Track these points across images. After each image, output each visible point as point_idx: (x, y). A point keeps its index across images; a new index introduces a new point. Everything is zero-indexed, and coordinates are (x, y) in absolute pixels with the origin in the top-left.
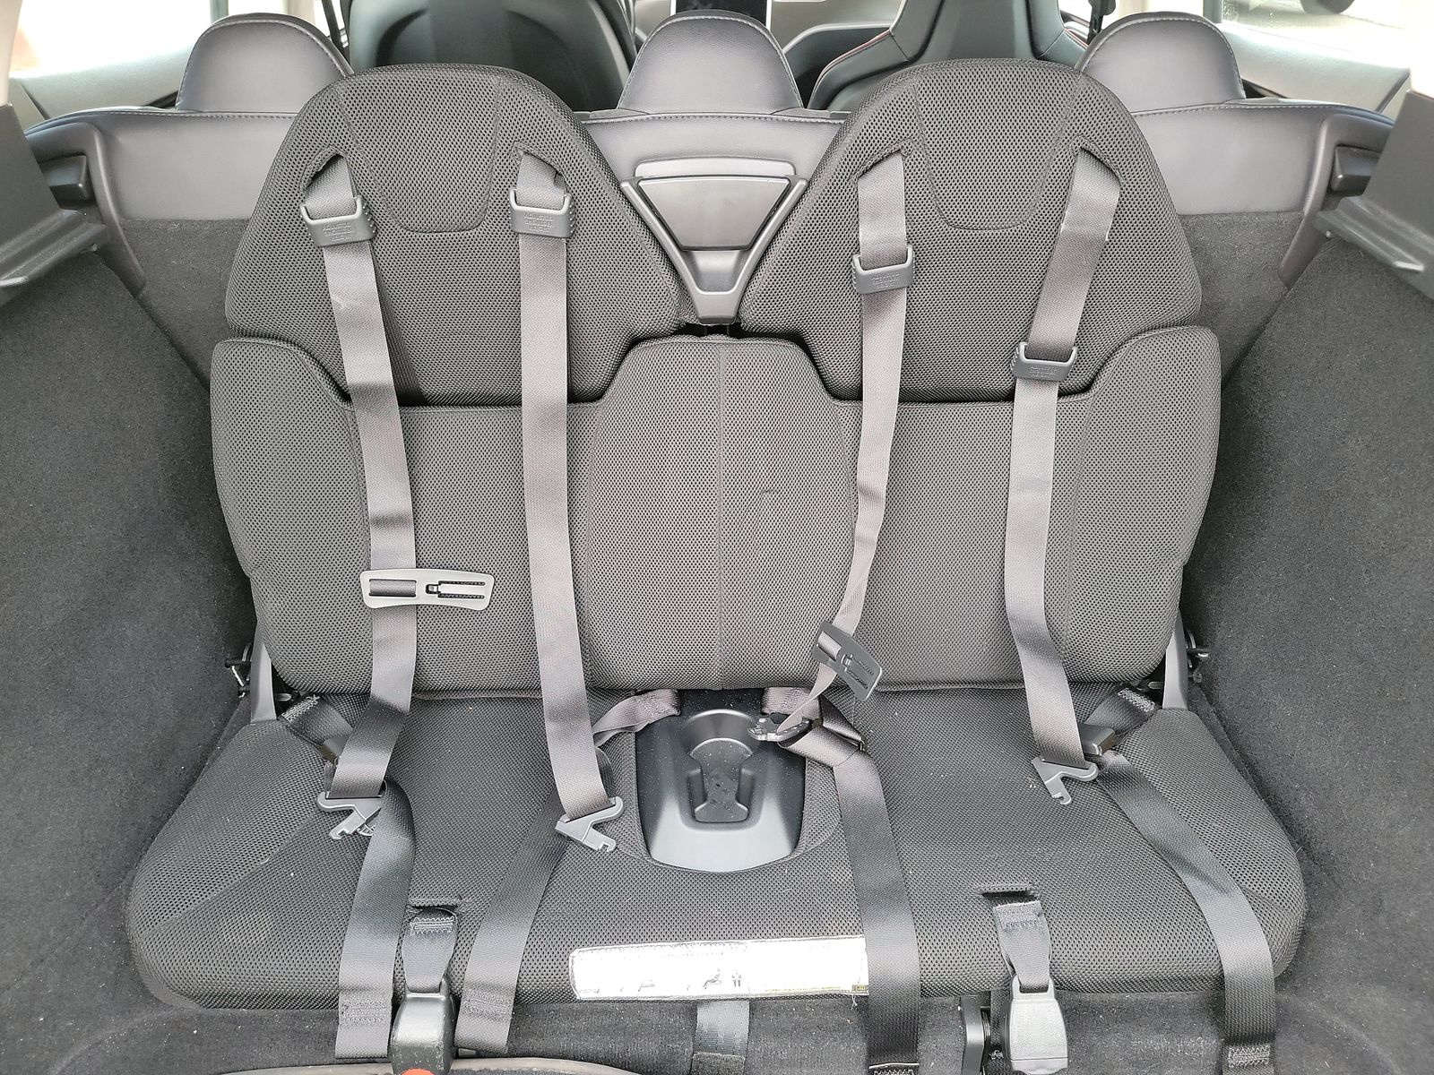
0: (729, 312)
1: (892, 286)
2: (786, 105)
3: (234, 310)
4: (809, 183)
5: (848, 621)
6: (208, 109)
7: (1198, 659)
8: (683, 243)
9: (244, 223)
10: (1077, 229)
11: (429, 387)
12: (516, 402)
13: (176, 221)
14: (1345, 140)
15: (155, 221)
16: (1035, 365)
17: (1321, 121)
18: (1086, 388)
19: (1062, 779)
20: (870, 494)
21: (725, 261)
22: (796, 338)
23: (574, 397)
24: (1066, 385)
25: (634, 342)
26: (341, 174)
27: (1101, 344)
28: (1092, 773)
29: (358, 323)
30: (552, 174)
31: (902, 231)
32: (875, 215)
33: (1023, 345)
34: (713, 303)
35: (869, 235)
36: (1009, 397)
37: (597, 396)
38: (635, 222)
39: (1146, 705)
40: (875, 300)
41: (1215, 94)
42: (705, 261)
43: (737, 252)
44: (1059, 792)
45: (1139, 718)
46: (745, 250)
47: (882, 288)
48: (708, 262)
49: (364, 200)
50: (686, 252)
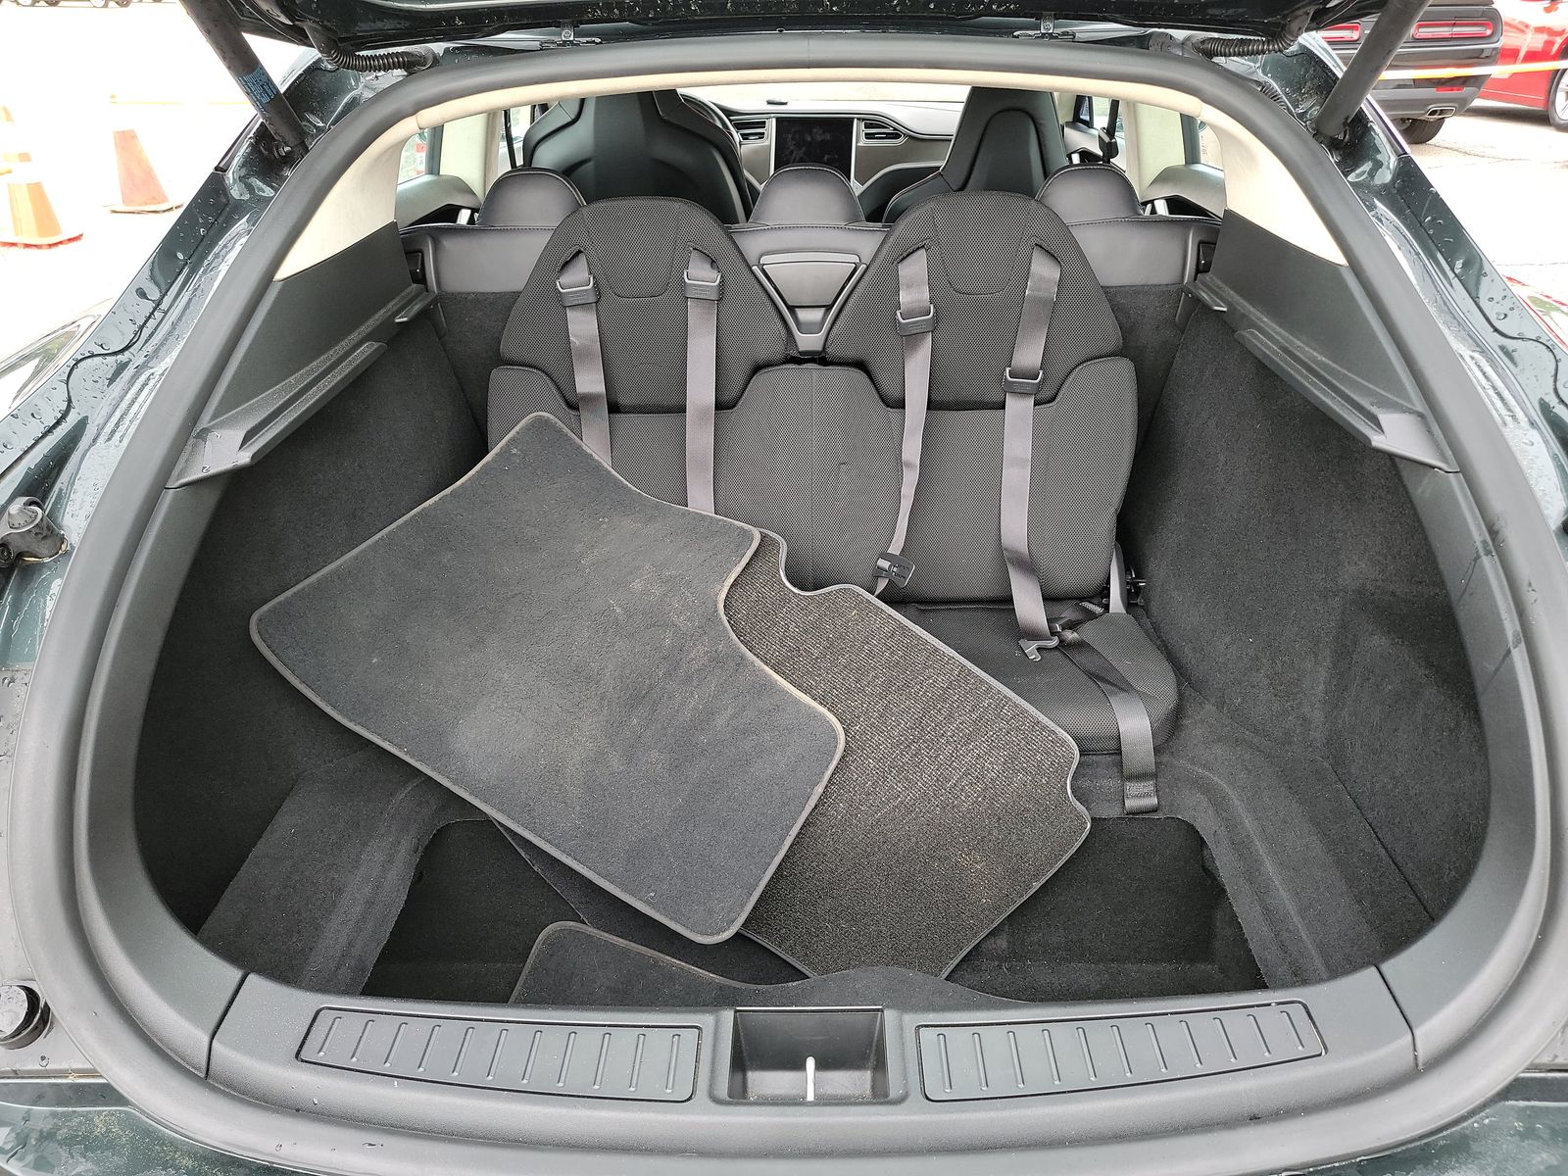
0: (819, 347)
1: (922, 331)
2: (854, 219)
3: (508, 348)
4: (868, 268)
5: (895, 549)
6: (498, 225)
7: (1140, 587)
8: (790, 304)
9: (516, 295)
10: (1036, 293)
11: (624, 400)
12: (682, 410)
13: (473, 293)
14: (1206, 240)
15: (460, 293)
16: (1016, 382)
17: (1189, 228)
18: (1053, 399)
19: (1037, 649)
20: (909, 465)
21: (817, 314)
22: (861, 365)
23: (720, 406)
24: (1039, 397)
25: (757, 369)
26: (582, 261)
27: (1059, 369)
28: (1055, 642)
29: (585, 354)
30: (710, 260)
31: (927, 295)
32: (909, 286)
33: (1008, 370)
34: (808, 342)
35: (905, 298)
36: (1003, 407)
37: (732, 405)
38: (760, 290)
39: (1098, 610)
40: (911, 339)
41: (1123, 212)
42: (803, 315)
43: (823, 310)
44: (1035, 656)
45: (1092, 616)
46: (829, 308)
47: (915, 332)
48: (806, 316)
49: (594, 278)
50: (792, 309)
